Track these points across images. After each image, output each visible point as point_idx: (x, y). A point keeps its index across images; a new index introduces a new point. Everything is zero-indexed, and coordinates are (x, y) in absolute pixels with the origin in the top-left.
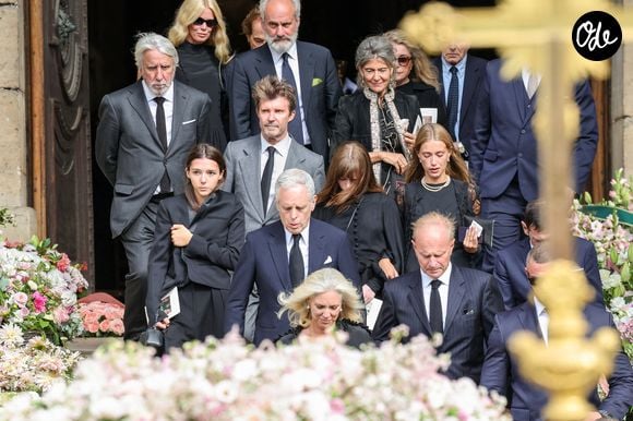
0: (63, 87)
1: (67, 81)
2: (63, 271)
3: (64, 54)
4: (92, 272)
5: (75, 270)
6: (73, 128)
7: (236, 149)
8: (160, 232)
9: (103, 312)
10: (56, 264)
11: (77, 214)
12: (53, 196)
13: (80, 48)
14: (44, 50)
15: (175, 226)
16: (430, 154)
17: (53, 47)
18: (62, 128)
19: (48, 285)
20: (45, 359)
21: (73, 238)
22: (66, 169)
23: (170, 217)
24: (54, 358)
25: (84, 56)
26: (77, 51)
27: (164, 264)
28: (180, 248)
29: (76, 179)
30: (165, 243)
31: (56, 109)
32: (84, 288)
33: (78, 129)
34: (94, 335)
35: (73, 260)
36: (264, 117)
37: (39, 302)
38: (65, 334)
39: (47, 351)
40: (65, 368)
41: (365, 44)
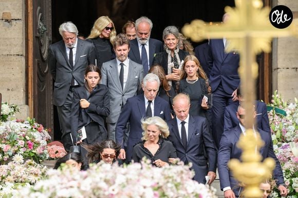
0: (41, 55)
1: (43, 52)
2: (40, 132)
3: (42, 41)
4: (53, 133)
5: (45, 132)
6: (45, 71)
7: (107, 66)
8: (75, 103)
9: (57, 150)
10: (37, 129)
11: (47, 107)
12: (36, 101)
13: (48, 38)
14: (33, 39)
15: (82, 100)
16: (189, 66)
17: (37, 37)
18: (40, 71)
19: (34, 138)
20: (33, 169)
21: (45, 118)
22: (42, 89)
23: (79, 96)
24: (36, 169)
25: (50, 41)
26: (47, 39)
27: (77, 116)
28: (84, 109)
29: (46, 93)
30: (78, 107)
31: (38, 64)
32: (49, 139)
33: (47, 72)
34: (53, 159)
35: (45, 127)
36: (119, 53)
37: (30, 145)
38: (41, 158)
39: (33, 166)
40: (41, 173)
41: (166, 29)
